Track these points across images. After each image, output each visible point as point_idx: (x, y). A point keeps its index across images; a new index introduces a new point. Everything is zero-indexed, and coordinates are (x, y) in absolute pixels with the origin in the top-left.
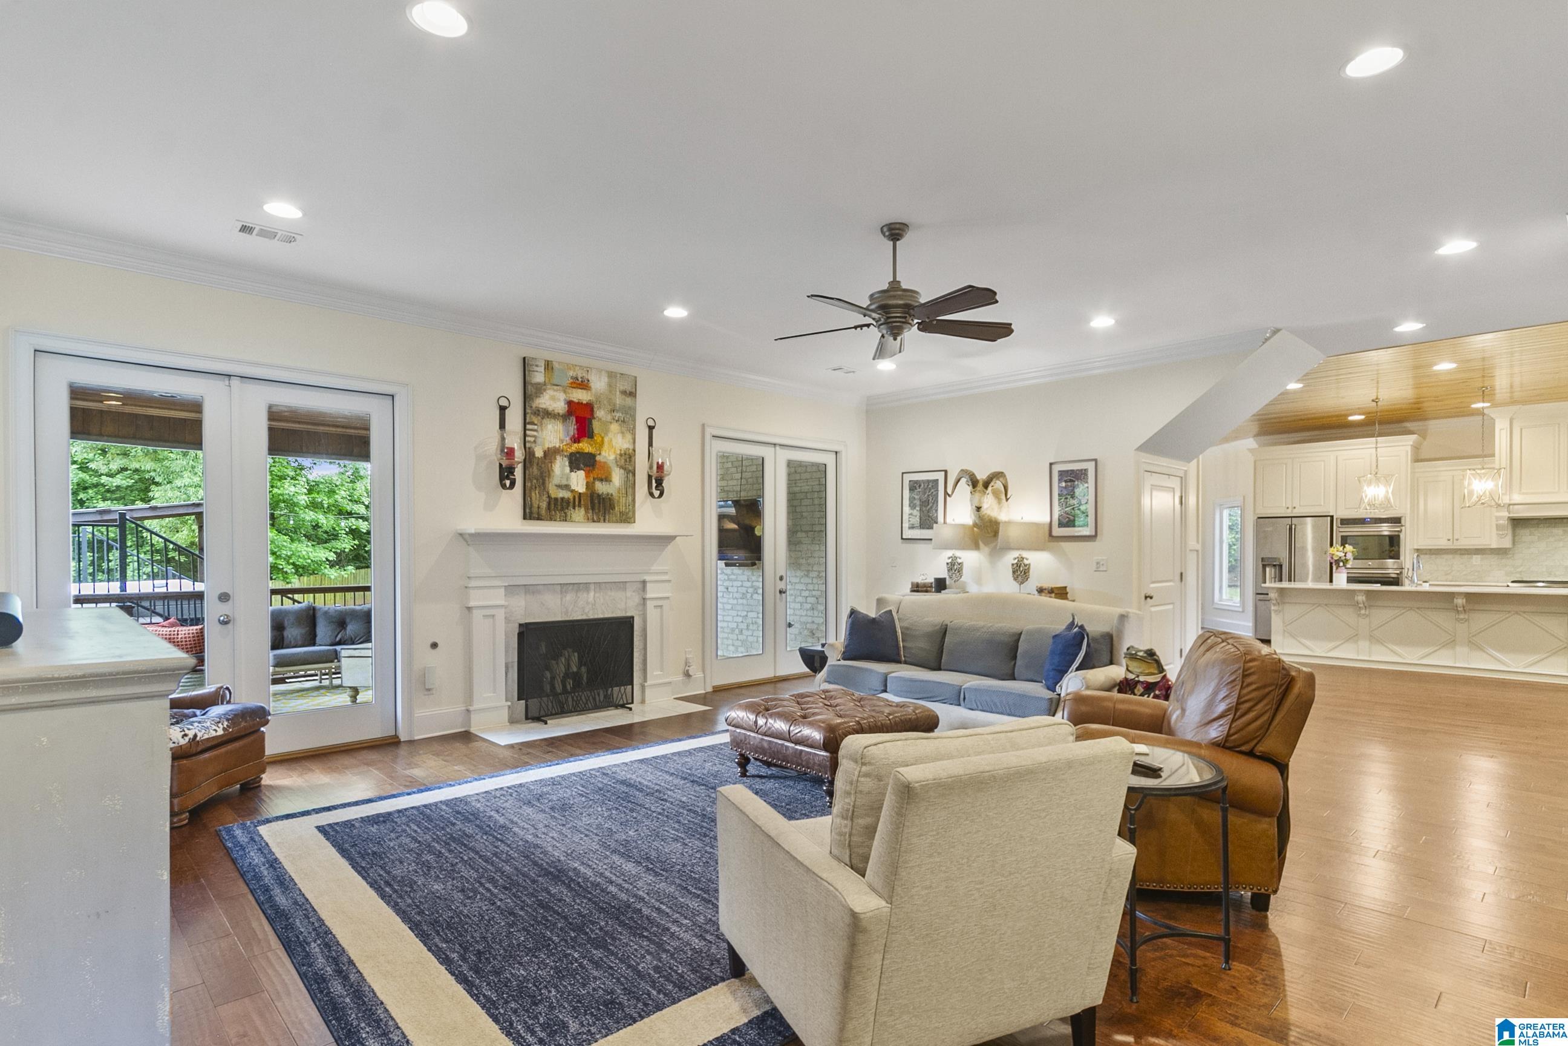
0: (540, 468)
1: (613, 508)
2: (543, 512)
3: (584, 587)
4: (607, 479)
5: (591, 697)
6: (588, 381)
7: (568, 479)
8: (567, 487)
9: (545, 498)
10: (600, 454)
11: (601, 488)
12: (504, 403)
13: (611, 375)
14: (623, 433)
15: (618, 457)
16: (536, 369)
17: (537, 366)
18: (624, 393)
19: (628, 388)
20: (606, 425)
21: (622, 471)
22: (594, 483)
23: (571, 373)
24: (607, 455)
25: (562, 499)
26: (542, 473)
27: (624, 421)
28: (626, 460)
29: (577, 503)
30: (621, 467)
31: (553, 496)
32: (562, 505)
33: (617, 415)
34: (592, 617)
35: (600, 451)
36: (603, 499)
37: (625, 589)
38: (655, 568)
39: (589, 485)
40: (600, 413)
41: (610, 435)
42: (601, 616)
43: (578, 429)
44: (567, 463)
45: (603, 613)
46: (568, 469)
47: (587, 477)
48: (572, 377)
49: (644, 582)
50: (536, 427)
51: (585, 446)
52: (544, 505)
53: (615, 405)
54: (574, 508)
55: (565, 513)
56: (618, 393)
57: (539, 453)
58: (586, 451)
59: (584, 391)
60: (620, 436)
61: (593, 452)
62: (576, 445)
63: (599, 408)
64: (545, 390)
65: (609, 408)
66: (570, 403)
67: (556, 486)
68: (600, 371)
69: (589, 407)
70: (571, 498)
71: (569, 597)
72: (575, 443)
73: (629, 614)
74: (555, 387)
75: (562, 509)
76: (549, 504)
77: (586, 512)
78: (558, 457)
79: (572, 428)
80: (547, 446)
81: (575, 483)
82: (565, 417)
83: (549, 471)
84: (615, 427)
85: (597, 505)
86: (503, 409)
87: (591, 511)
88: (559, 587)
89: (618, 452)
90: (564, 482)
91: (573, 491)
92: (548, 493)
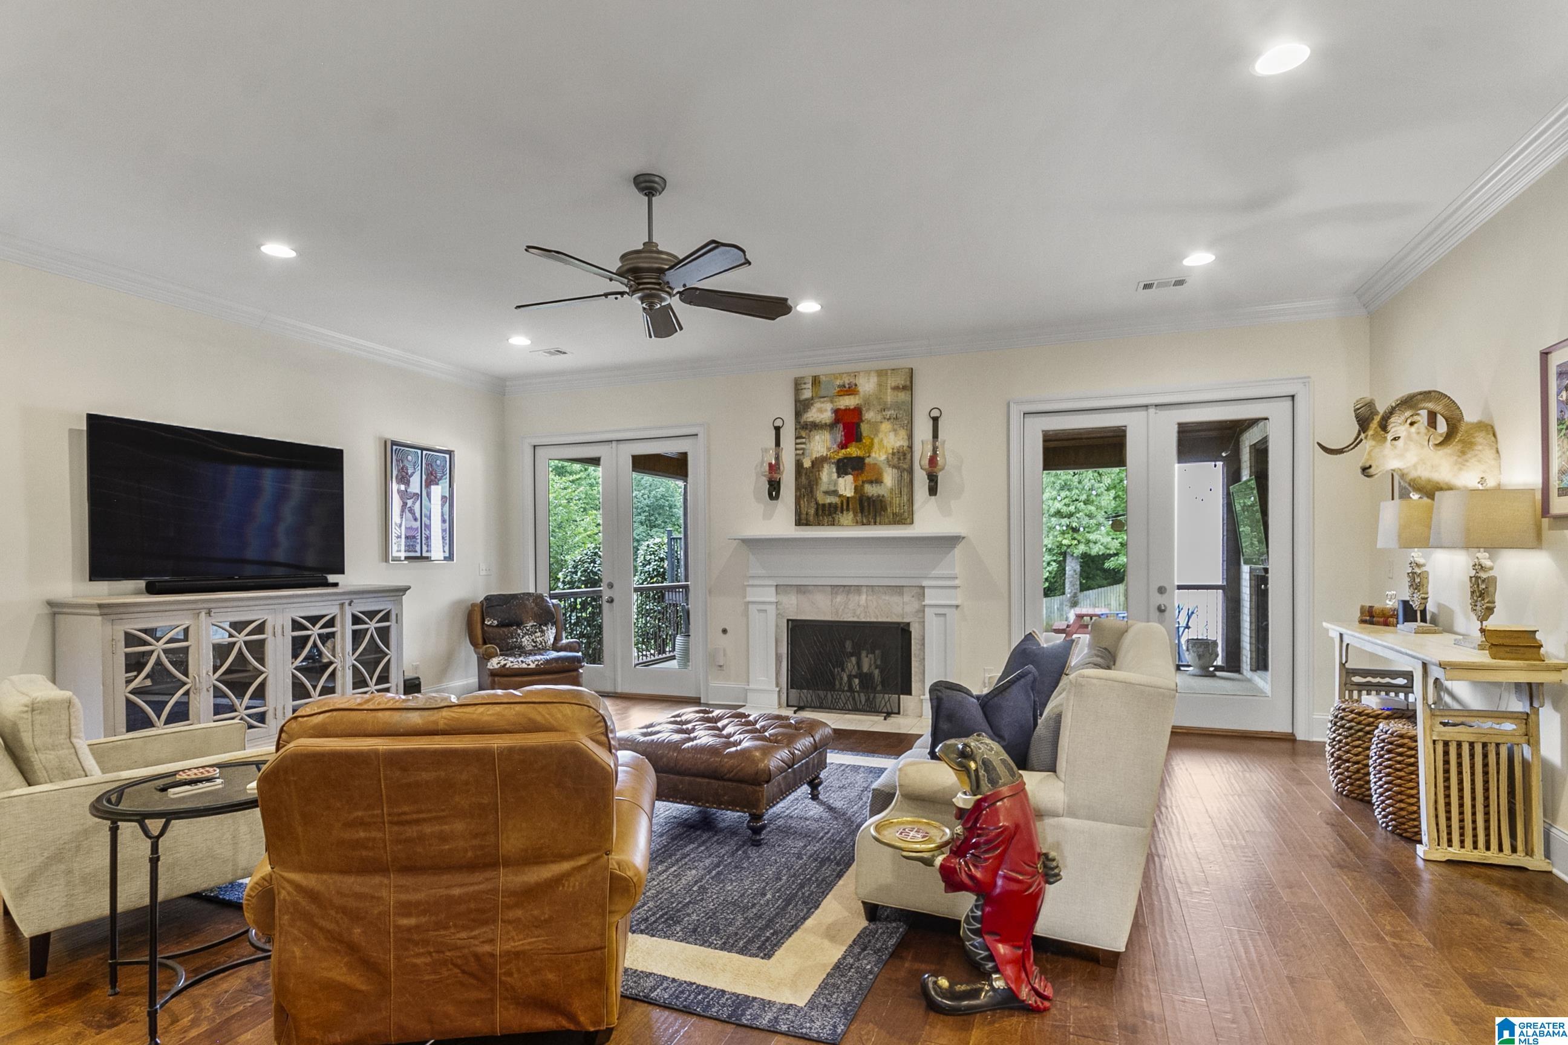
0: (808, 477)
1: (884, 508)
2: (811, 518)
3: (858, 589)
4: (878, 481)
5: (851, 699)
6: (856, 385)
7: (836, 484)
8: (835, 493)
9: (813, 504)
10: (869, 456)
11: (871, 490)
12: (778, 423)
13: (881, 373)
14: (895, 430)
15: (890, 456)
16: (804, 386)
17: (805, 384)
18: (896, 388)
19: (901, 381)
20: (875, 427)
21: (895, 471)
22: (862, 486)
23: (838, 382)
24: (877, 456)
25: (830, 504)
26: (810, 482)
27: (896, 418)
28: (899, 459)
29: (845, 507)
30: (894, 467)
31: (821, 502)
32: (829, 510)
33: (888, 413)
34: (864, 620)
35: (869, 452)
36: (874, 501)
37: (901, 594)
38: (935, 572)
39: (857, 489)
40: (869, 415)
41: (881, 435)
42: (874, 620)
43: (845, 435)
44: (834, 470)
45: (877, 617)
46: (835, 475)
47: (855, 480)
48: (839, 386)
49: (923, 588)
50: (804, 440)
51: (853, 451)
52: (812, 511)
53: (885, 403)
54: (842, 512)
55: (833, 518)
56: (889, 390)
57: (807, 464)
58: (854, 455)
59: (852, 397)
60: (892, 435)
61: (862, 455)
62: (843, 451)
63: (868, 410)
64: (812, 404)
65: (879, 408)
66: (837, 412)
67: (824, 492)
68: (868, 372)
69: (857, 412)
70: (839, 503)
71: (839, 599)
72: (842, 448)
73: (906, 620)
74: (822, 400)
75: (830, 514)
76: (817, 510)
77: (855, 515)
78: (826, 466)
79: (839, 435)
80: (814, 456)
81: (843, 488)
82: (831, 426)
83: (817, 480)
84: (886, 426)
85: (866, 508)
86: (777, 429)
87: (860, 515)
88: (829, 589)
89: (891, 451)
90: (832, 488)
91: (840, 496)
92: (816, 500)
